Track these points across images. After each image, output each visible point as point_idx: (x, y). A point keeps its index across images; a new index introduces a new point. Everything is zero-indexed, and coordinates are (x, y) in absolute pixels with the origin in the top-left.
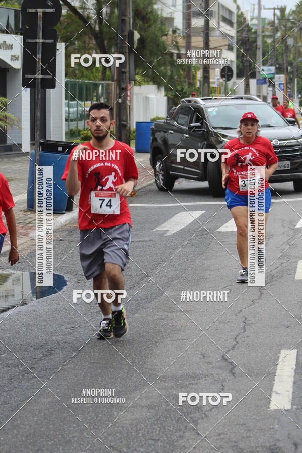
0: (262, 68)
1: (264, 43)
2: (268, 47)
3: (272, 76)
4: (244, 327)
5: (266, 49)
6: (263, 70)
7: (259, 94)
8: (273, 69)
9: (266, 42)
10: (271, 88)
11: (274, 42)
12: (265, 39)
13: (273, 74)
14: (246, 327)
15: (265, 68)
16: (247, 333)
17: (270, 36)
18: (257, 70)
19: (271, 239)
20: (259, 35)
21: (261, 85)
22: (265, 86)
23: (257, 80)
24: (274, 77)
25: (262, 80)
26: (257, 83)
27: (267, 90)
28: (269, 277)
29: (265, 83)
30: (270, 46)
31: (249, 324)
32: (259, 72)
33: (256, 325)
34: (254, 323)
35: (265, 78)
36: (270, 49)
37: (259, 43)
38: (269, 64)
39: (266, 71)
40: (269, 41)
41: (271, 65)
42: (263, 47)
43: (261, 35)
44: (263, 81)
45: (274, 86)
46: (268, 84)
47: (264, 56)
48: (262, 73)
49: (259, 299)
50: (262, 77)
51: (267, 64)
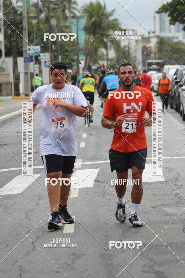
0: (28, 47)
1: (30, 24)
2: (33, 27)
5: (31, 29)
6: (29, 49)
7: (26, 71)
8: (38, 48)
9: (31, 23)
10: (37, 66)
11: (38, 23)
12: (30, 20)
13: (39, 53)
14: (22, 274)
15: (31, 47)
17: (35, 18)
18: (24, 49)
19: (41, 200)
20: (24, 17)
21: (28, 63)
22: (32, 64)
23: (25, 58)
24: (40, 56)
26: (25, 61)
27: (34, 67)
28: (41, 232)
29: (32, 61)
30: (35, 27)
32: (26, 51)
35: (32, 57)
36: (35, 29)
37: (25, 24)
38: (34, 43)
39: (33, 50)
40: (34, 22)
41: (37, 45)
42: (29, 27)
43: (26, 17)
44: (29, 59)
45: (40, 63)
46: (35, 61)
47: (29, 35)
48: (28, 52)
49: (32, 251)
50: (29, 56)
51: (33, 43)
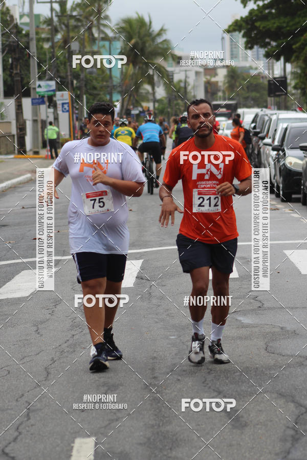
0: (38, 83)
1: (40, 48)
2: (45, 54)
3: (52, 93)
4: (28, 415)
5: (42, 56)
6: (40, 86)
7: (35, 118)
8: (53, 83)
9: (42, 48)
10: (51, 110)
11: (52, 47)
12: (41, 43)
13: (53, 91)
14: (30, 414)
15: (42, 83)
16: (32, 421)
17: (47, 40)
18: (32, 86)
19: (58, 307)
20: (32, 39)
21: (38, 106)
22: (43, 108)
23: (32, 99)
24: (55, 95)
25: (38, 99)
26: (33, 104)
27: (47, 113)
28: (57, 353)
29: (43, 103)
30: (47, 53)
31: (34, 411)
32: (34, 89)
33: (43, 411)
34: (41, 410)
35: (43, 97)
36: (48, 57)
37: (33, 49)
38: (47, 77)
39: (44, 87)
40: (47, 46)
41: (51, 79)
42: (39, 54)
43: (35, 39)
44: (39, 101)
45: (55, 106)
46: (48, 104)
47: (39, 67)
48: (38, 90)
49: (45, 380)
50: (39, 96)
51: (45, 76)
